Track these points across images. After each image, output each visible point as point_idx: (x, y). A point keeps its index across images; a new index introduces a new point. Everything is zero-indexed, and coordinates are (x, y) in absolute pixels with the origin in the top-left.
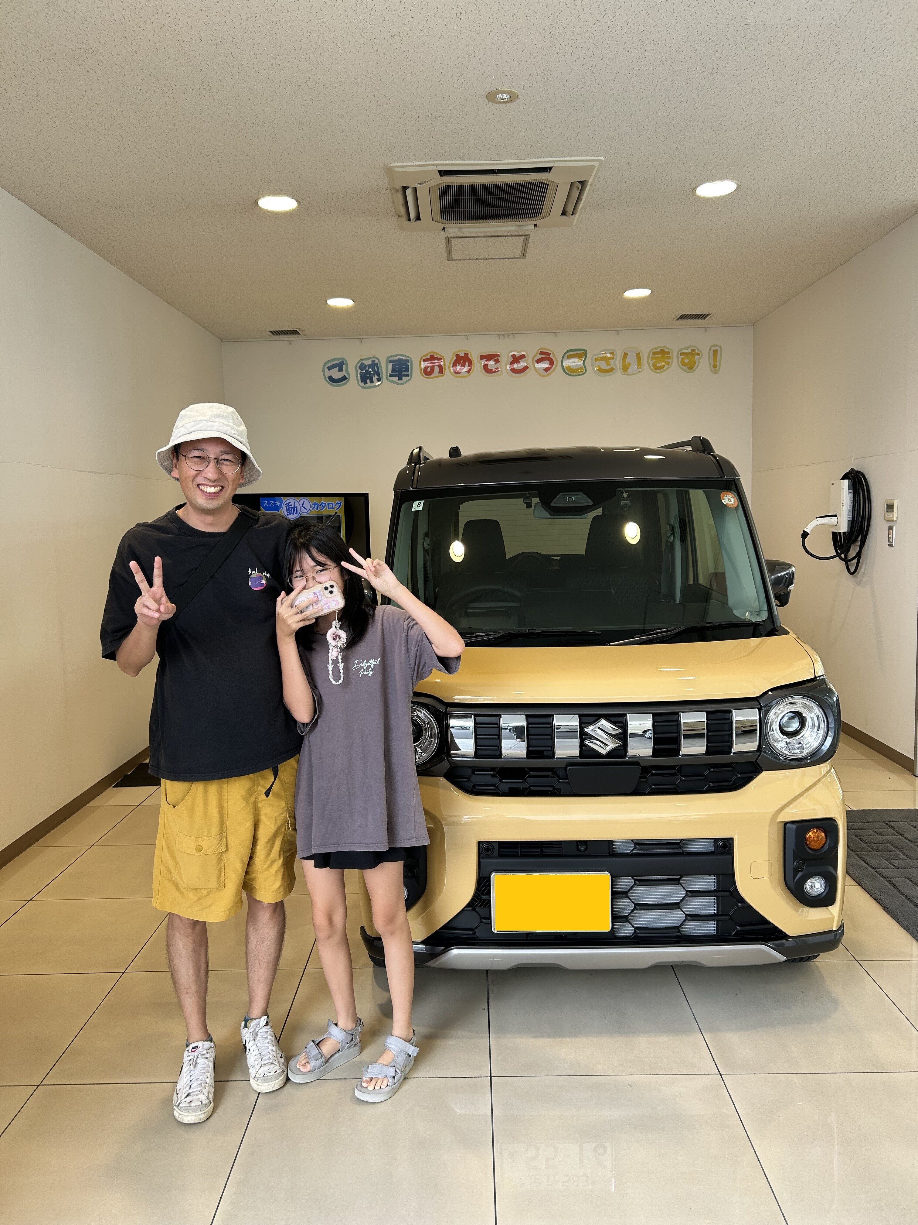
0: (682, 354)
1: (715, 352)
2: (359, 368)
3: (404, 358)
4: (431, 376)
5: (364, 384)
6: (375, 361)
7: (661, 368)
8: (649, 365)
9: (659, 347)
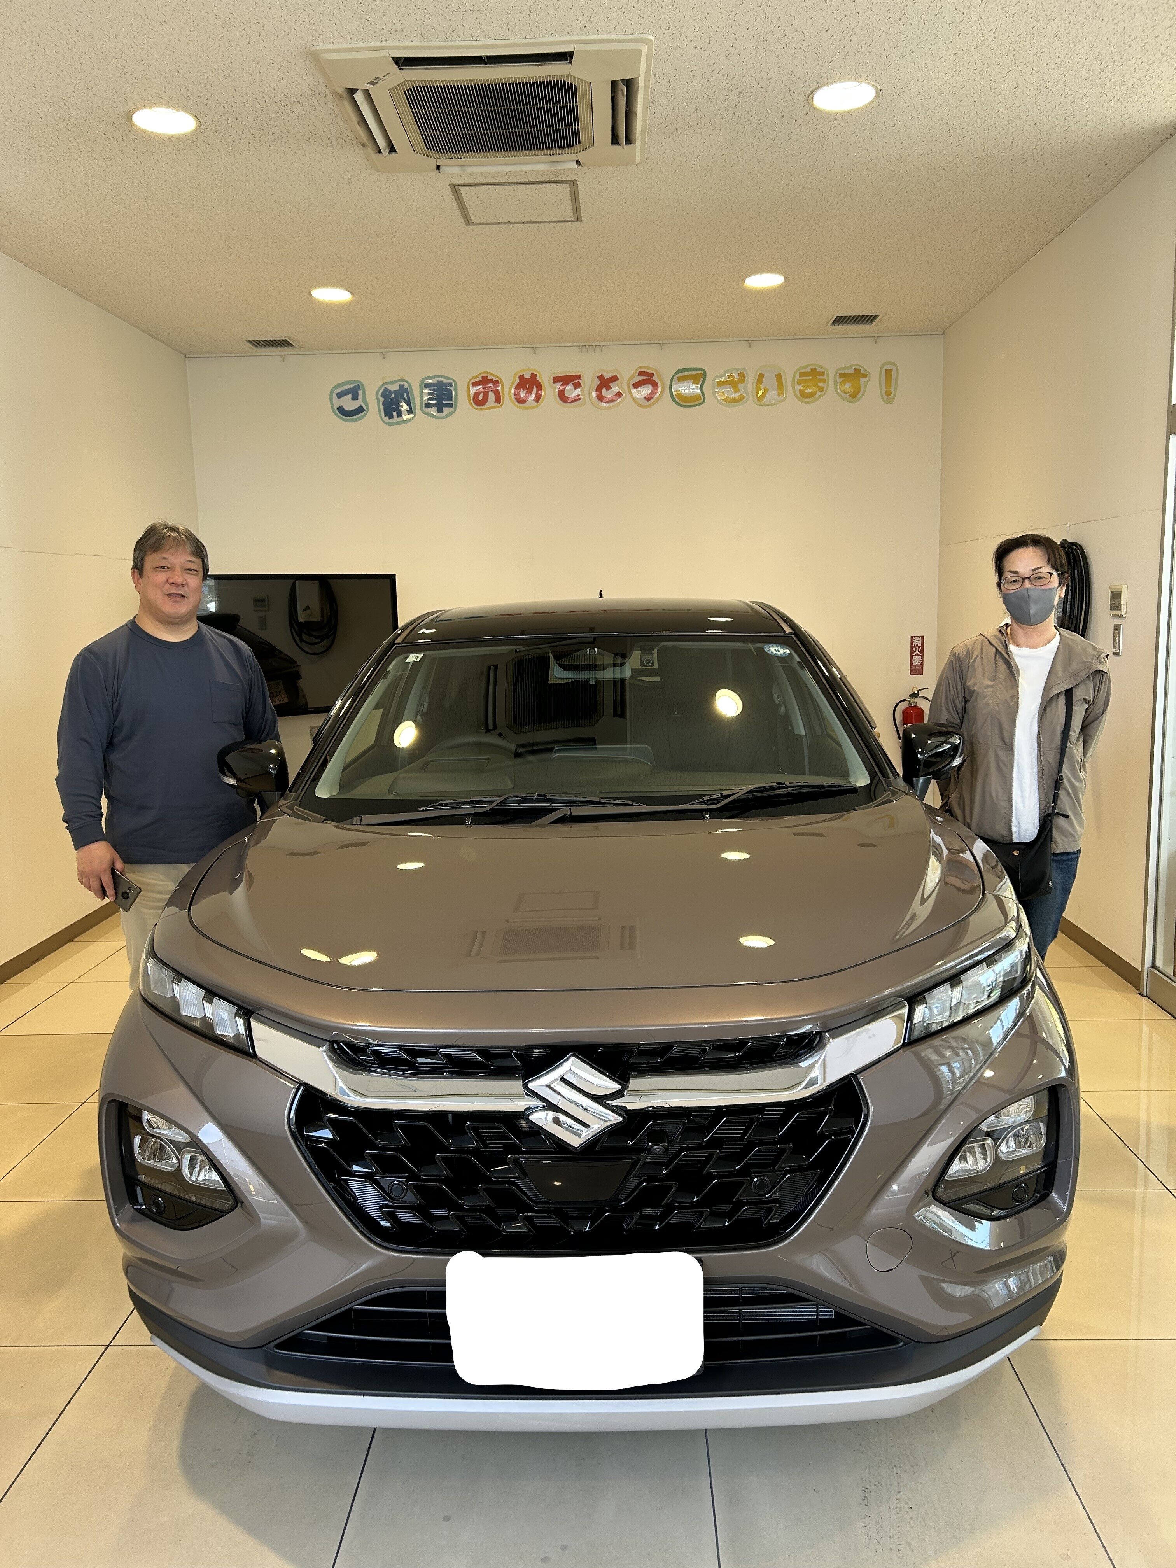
0: (841, 375)
1: (889, 372)
2: (382, 396)
3: (445, 381)
4: (485, 406)
5: (390, 418)
6: (403, 385)
7: (812, 395)
8: (794, 391)
9: (808, 366)
